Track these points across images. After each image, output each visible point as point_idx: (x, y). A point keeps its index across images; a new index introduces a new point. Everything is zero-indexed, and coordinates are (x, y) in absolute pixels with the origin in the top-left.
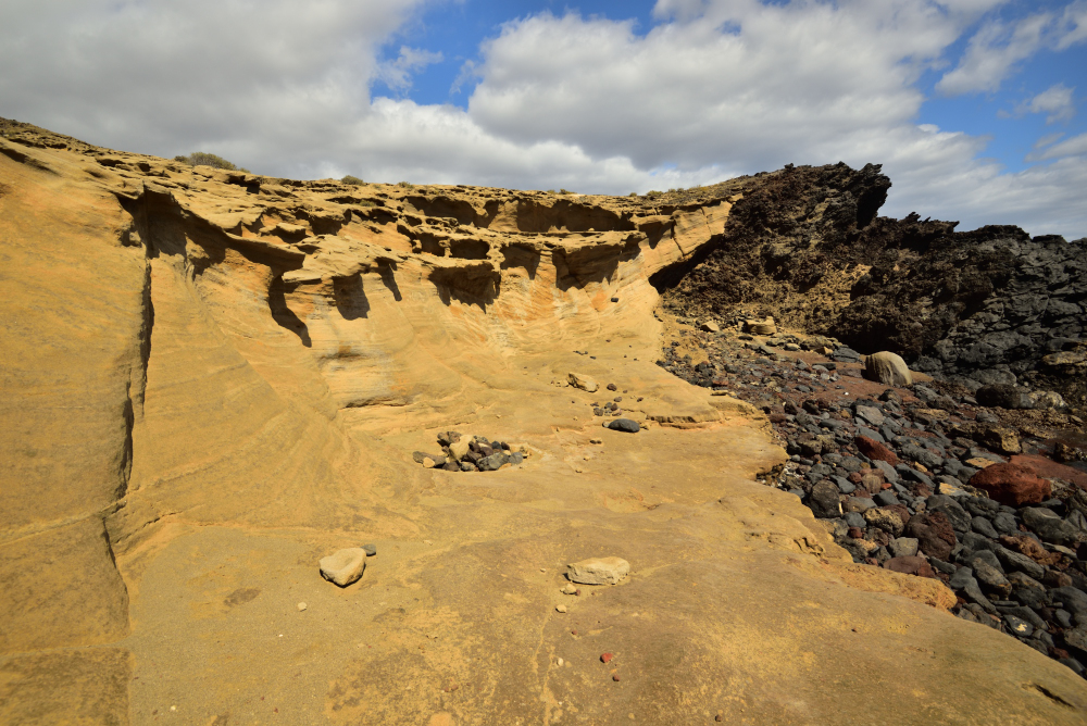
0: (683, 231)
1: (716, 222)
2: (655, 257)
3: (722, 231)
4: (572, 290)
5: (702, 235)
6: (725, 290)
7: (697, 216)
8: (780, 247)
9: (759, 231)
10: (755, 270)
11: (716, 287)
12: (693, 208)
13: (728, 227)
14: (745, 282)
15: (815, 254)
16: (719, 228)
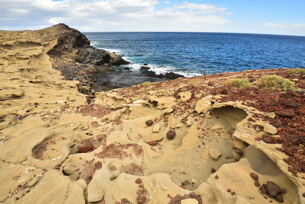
0: (50, 45)
5: (54, 45)
6: (60, 53)
7: (52, 41)
8: (66, 46)
9: (63, 43)
10: (63, 50)
11: (58, 53)
13: (58, 43)
14: (62, 52)
15: (71, 48)
16: (56, 43)
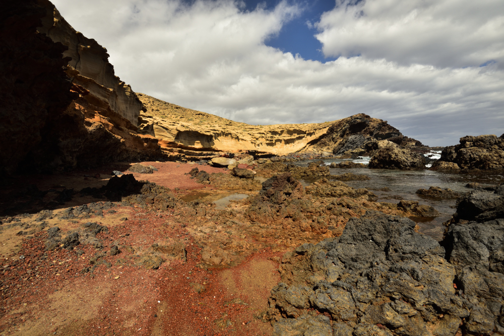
0: (317, 133)
1: (325, 131)
2: (310, 139)
3: (326, 133)
4: (287, 145)
5: (321, 134)
6: (324, 144)
7: (321, 130)
8: (334, 136)
9: (333, 133)
10: (330, 140)
12: (320, 129)
13: (327, 132)
14: (328, 142)
15: (338, 137)
16: (325, 132)
